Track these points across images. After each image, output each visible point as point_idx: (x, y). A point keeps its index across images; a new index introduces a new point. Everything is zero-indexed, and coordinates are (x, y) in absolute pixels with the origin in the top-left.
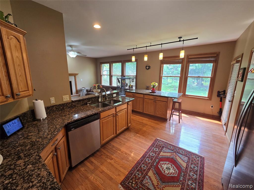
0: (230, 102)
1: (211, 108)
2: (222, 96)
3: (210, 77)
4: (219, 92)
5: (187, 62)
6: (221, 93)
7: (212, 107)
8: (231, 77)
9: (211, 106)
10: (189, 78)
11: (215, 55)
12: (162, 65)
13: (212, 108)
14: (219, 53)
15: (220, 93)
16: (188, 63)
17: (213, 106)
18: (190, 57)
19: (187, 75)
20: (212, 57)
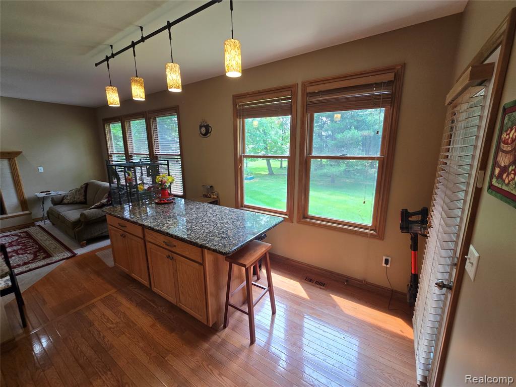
0: (444, 290)
1: (384, 265)
2: (416, 228)
3: (378, 158)
4: (405, 215)
5: (303, 107)
6: (413, 218)
7: (387, 262)
8: (449, 154)
9: (384, 258)
10: (314, 164)
11: (390, 76)
12: (239, 122)
13: (388, 266)
14: (404, 66)
15: (410, 219)
16: (307, 112)
17: (390, 259)
18: (310, 89)
19: (306, 151)
20: (378, 85)
